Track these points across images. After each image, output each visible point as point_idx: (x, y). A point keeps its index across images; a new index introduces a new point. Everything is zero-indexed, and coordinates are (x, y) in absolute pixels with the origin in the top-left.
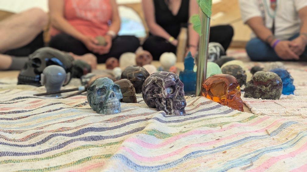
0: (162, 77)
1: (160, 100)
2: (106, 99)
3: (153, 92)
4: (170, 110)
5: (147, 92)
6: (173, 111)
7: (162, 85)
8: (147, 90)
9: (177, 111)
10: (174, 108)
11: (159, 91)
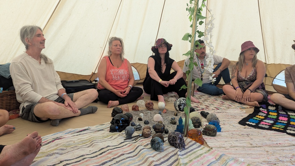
0: (177, 135)
1: (176, 144)
2: (159, 146)
3: (173, 141)
4: (180, 147)
5: (171, 141)
6: (181, 148)
7: (177, 138)
8: (171, 139)
9: (183, 148)
10: (181, 147)
11: (175, 141)
